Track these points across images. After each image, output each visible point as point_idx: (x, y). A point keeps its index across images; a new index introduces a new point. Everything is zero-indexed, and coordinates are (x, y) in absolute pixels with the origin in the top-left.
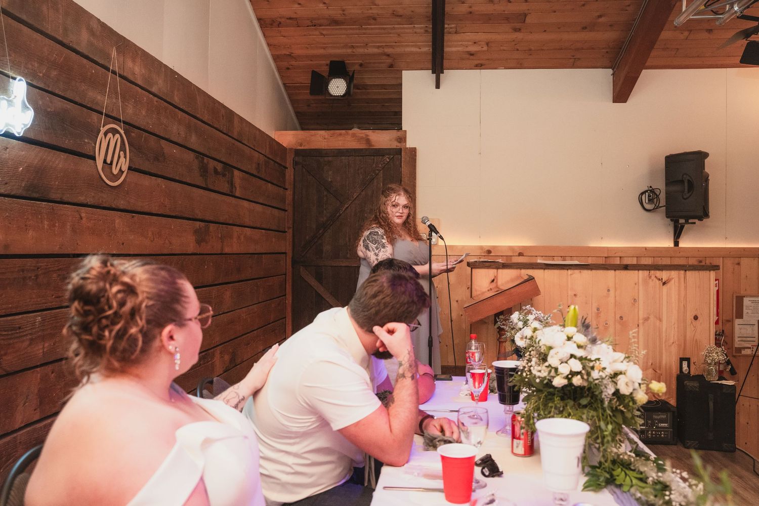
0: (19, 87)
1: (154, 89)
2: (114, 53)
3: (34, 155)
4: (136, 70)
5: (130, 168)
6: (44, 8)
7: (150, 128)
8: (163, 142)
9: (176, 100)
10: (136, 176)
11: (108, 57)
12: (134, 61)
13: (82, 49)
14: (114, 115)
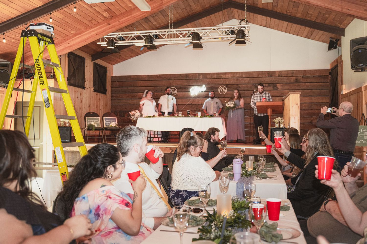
0: (204, 86)
1: (235, 77)
2: (222, 76)
3: (206, 93)
4: (230, 76)
5: (227, 91)
6: (207, 76)
7: (234, 84)
8: (239, 85)
9: (244, 76)
10: (229, 92)
11: (221, 77)
12: (228, 75)
13: (215, 78)
14: (223, 84)
